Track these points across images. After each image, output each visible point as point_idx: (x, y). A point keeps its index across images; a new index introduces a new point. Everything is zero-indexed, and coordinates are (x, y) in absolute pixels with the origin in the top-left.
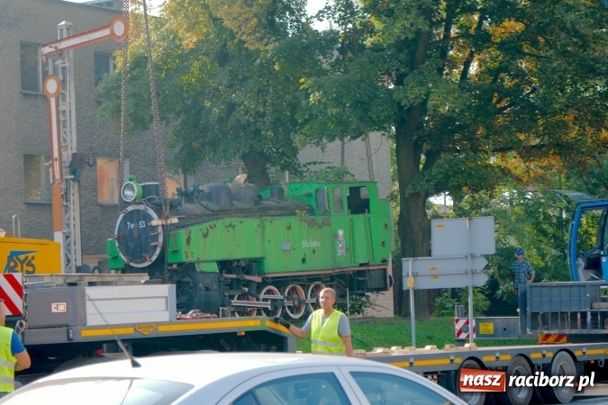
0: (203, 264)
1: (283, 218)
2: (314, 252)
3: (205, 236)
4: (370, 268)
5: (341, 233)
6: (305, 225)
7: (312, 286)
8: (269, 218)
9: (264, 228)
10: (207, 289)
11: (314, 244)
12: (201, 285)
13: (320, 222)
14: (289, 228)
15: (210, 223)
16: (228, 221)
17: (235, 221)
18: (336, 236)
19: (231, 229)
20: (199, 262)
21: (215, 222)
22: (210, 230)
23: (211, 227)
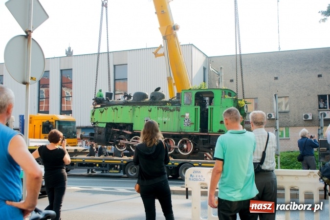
0: (99, 124)
1: (147, 107)
2: (165, 123)
3: (102, 112)
4: (209, 134)
5: (187, 115)
6: (161, 110)
7: (181, 140)
8: (138, 106)
9: (134, 111)
10: (100, 133)
11: (166, 119)
12: (97, 132)
13: (172, 108)
14: (150, 111)
15: (106, 108)
16: (114, 107)
17: (119, 107)
18: (184, 116)
19: (115, 110)
20: (97, 122)
21: (108, 107)
22: (105, 110)
23: (105, 109)
